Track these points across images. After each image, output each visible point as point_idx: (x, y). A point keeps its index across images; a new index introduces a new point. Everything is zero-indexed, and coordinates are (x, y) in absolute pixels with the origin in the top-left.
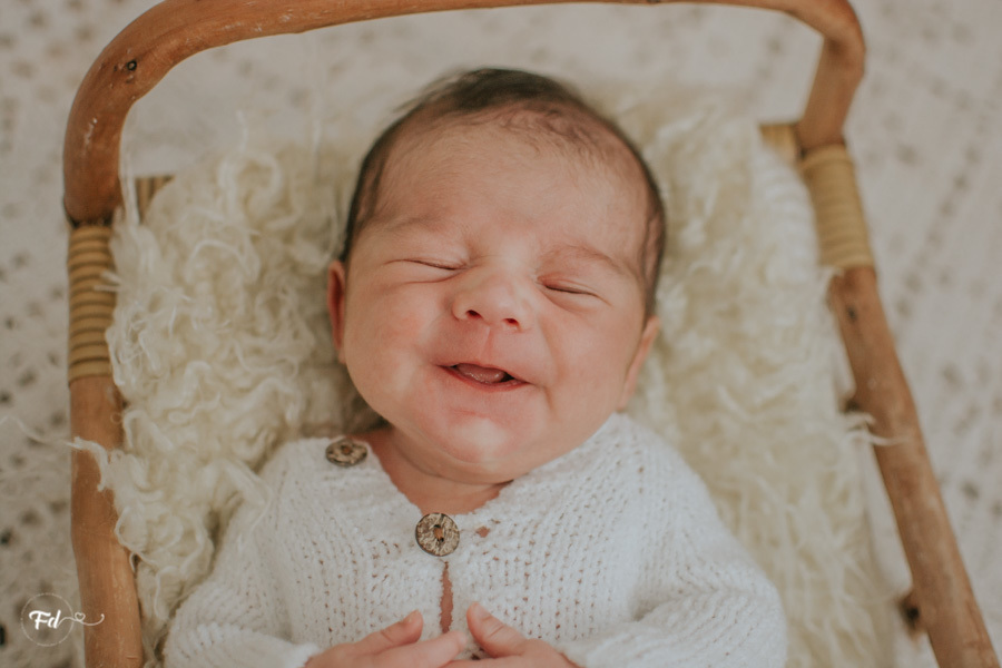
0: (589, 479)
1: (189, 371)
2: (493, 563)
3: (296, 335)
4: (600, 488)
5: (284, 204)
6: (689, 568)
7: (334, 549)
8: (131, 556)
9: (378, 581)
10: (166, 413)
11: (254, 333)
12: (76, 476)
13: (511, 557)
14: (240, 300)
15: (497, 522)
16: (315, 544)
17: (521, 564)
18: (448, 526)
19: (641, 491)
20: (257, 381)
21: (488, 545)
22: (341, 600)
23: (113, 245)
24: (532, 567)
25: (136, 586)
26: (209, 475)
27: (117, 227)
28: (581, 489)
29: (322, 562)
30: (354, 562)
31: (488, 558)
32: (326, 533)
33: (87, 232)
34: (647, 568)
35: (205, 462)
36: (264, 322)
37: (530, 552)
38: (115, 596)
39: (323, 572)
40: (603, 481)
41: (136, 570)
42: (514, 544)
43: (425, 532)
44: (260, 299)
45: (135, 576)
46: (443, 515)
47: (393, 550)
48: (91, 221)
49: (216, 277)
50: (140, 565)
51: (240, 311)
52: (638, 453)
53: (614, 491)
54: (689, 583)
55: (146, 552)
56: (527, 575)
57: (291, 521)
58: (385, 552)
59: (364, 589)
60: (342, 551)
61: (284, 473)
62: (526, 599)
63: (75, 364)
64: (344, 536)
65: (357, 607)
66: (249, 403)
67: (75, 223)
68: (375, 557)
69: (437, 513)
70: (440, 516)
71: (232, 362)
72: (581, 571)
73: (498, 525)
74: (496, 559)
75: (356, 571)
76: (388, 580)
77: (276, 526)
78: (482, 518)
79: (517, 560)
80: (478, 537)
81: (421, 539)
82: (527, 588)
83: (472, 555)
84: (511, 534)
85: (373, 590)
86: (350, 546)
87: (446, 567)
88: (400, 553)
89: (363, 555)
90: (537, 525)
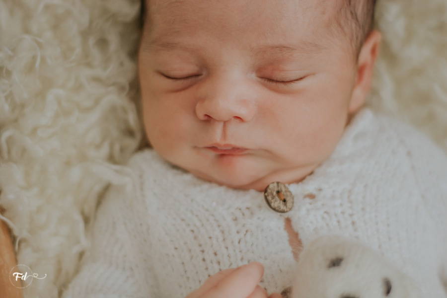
1: (50, 97)
2: (326, 216)
3: (122, 64)
7: (200, 221)
9: (241, 235)
10: (34, 131)
11: (89, 65)
13: (338, 211)
14: (77, 42)
15: (320, 190)
16: (183, 220)
17: (347, 215)
18: (283, 190)
20: (97, 102)
21: (318, 204)
22: (216, 254)
24: (355, 218)
26: (76, 173)
29: (193, 231)
31: (321, 212)
32: (191, 211)
35: (68, 164)
36: (96, 54)
37: (350, 208)
39: (196, 238)
42: (338, 202)
44: (92, 41)
46: (278, 183)
47: (247, 213)
49: (55, 27)
51: (78, 50)
58: (241, 215)
59: (232, 242)
60: (208, 220)
64: (207, 210)
65: (229, 256)
66: (95, 117)
68: (235, 219)
69: (273, 183)
70: (275, 184)
71: (79, 88)
73: (322, 192)
74: (326, 212)
75: (223, 232)
76: (249, 234)
78: (310, 186)
79: (343, 213)
82: (355, 230)
83: (308, 211)
84: (333, 197)
85: (239, 242)
86: (213, 215)
87: (288, 221)
88: (252, 213)
89: (225, 220)
90: (350, 191)
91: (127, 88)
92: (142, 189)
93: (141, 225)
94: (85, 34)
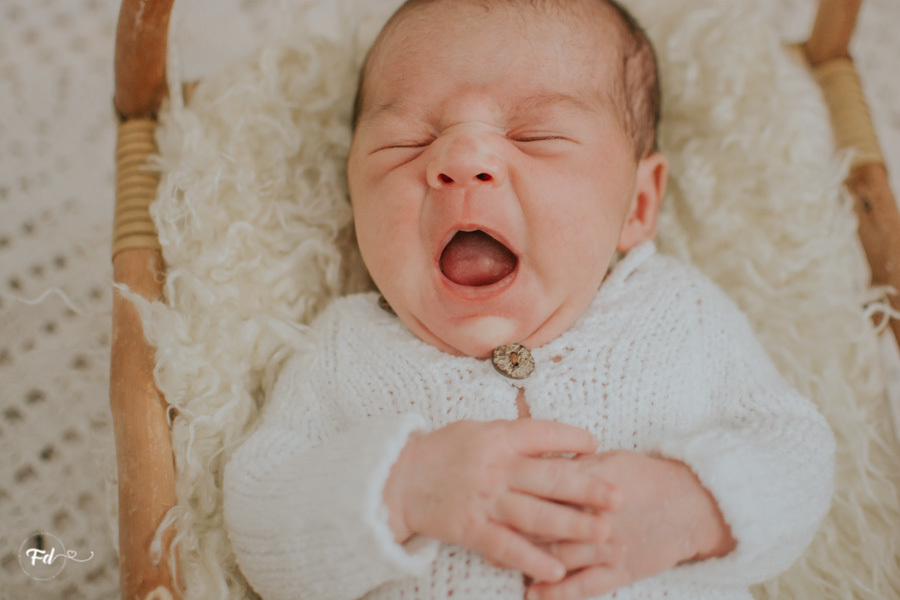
0: (653, 310)
1: (232, 230)
2: (571, 384)
3: (334, 203)
4: (663, 318)
5: (320, 89)
6: (751, 396)
7: (403, 380)
8: (169, 409)
9: (453, 403)
10: (208, 272)
11: (292, 198)
12: (116, 338)
13: (589, 378)
14: (281, 170)
15: (572, 349)
16: (381, 378)
17: (598, 384)
18: (525, 355)
19: (701, 321)
20: (296, 244)
21: (564, 367)
23: (159, 135)
24: (609, 389)
25: (170, 439)
26: (250, 330)
27: (163, 116)
28: (646, 319)
29: (392, 393)
30: (426, 388)
31: (566, 379)
32: (392, 367)
33: (134, 125)
34: (712, 397)
35: (245, 318)
36: (303, 186)
37: (606, 374)
38: (151, 445)
39: (394, 401)
40: (666, 311)
41: (172, 424)
42: (590, 366)
43: (500, 355)
44: (300, 170)
45: (170, 429)
47: (466, 376)
48: (138, 114)
50: (176, 419)
52: (693, 286)
53: (677, 321)
54: (751, 410)
55: (184, 405)
56: (605, 396)
57: (352, 363)
58: (458, 378)
59: (440, 411)
60: (412, 379)
61: (336, 323)
62: (606, 417)
63: (119, 238)
66: (286, 265)
67: (123, 117)
68: (449, 382)
69: (516, 344)
72: (654, 394)
73: (573, 352)
74: (573, 380)
75: (430, 396)
76: (463, 402)
77: (335, 370)
78: (558, 346)
79: (594, 381)
80: (552, 363)
81: (496, 360)
82: (606, 407)
83: (548, 377)
84: (586, 358)
85: (449, 411)
86: (420, 374)
87: (522, 390)
88: (473, 378)
89: (435, 381)
90: (611, 350)
91: (335, 235)
92: (334, 338)
93: (329, 383)
94: (293, 161)
